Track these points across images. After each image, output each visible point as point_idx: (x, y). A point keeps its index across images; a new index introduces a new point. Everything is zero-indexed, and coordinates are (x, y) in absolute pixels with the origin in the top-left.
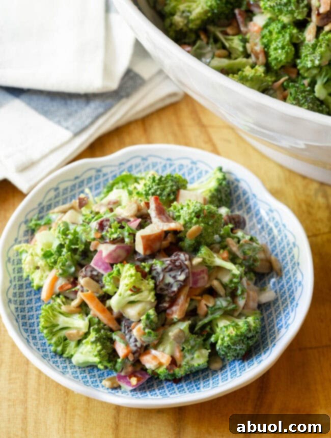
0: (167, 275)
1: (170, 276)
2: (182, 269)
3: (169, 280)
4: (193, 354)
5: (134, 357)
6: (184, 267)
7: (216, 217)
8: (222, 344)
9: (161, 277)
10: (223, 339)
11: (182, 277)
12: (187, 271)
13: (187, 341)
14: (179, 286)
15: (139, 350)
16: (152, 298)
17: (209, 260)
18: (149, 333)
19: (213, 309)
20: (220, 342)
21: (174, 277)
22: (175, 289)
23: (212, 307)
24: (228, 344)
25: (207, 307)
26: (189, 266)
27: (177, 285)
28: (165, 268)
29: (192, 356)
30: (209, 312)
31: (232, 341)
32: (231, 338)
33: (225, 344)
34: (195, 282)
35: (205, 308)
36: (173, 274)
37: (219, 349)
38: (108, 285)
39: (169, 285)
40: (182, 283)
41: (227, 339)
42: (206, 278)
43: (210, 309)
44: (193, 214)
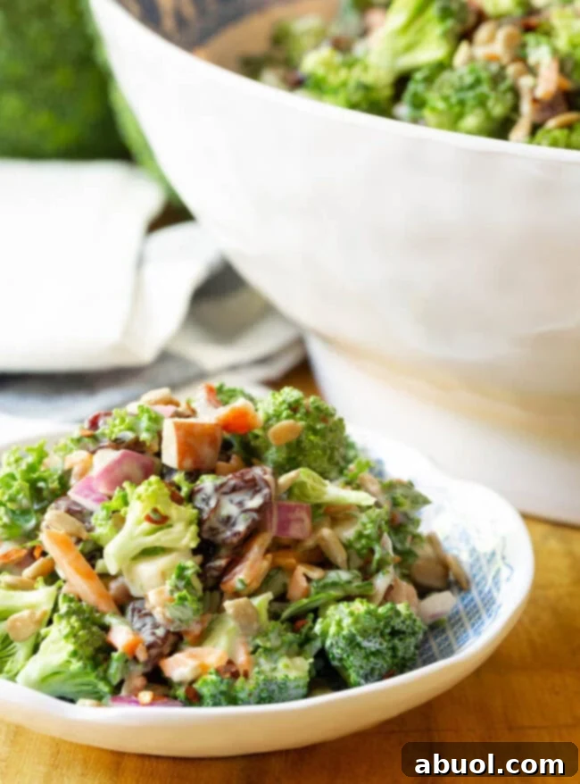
0: (225, 500)
1: (231, 501)
2: (258, 488)
3: (229, 509)
4: (276, 662)
5: (149, 656)
6: (262, 484)
7: (331, 421)
8: (338, 633)
9: (213, 503)
10: (339, 624)
11: (256, 502)
12: (266, 491)
13: (262, 633)
14: (250, 521)
15: (159, 642)
16: (192, 539)
17: (313, 489)
18: (183, 599)
19: (321, 583)
20: (333, 630)
21: (240, 504)
22: (241, 527)
23: (319, 580)
24: (350, 631)
25: (309, 580)
26: (272, 485)
27: (246, 520)
28: (222, 486)
29: (273, 666)
30: (313, 590)
31: (359, 626)
32: (356, 621)
33: (345, 632)
34: (284, 525)
35: (303, 583)
36: (237, 497)
37: (332, 645)
38: (101, 525)
39: (228, 521)
40: (255, 515)
41: (347, 621)
42: (307, 523)
43: (314, 584)
44: (285, 406)
